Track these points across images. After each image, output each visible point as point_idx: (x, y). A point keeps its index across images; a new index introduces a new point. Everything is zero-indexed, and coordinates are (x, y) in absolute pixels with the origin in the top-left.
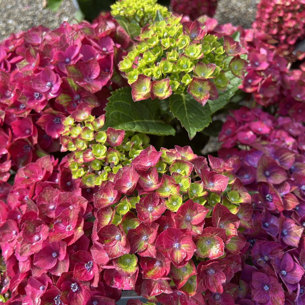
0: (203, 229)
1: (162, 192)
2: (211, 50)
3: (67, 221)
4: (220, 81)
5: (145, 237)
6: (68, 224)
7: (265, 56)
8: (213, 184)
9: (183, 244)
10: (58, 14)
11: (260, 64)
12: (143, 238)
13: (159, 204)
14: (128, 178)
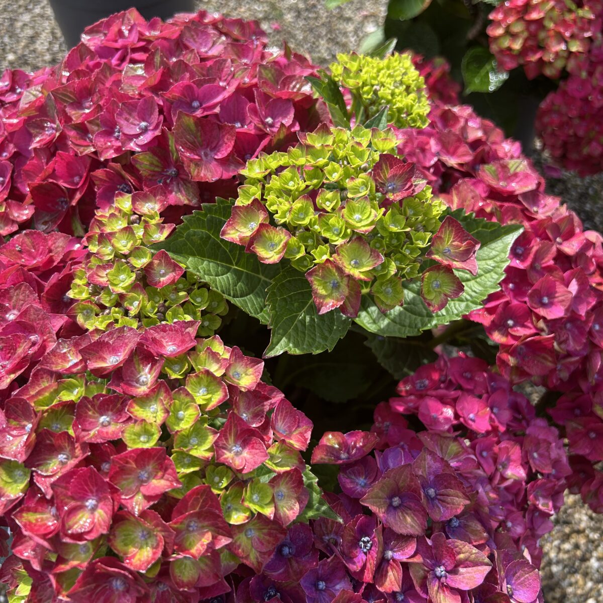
0: (149, 508)
1: (141, 407)
2: (403, 229)
3: (9, 353)
4: (390, 290)
5: (65, 456)
6: (8, 359)
7: (570, 296)
8: (240, 449)
9: (102, 508)
10: (365, 13)
11: (551, 304)
12: (60, 456)
13: (124, 422)
14: (122, 350)
